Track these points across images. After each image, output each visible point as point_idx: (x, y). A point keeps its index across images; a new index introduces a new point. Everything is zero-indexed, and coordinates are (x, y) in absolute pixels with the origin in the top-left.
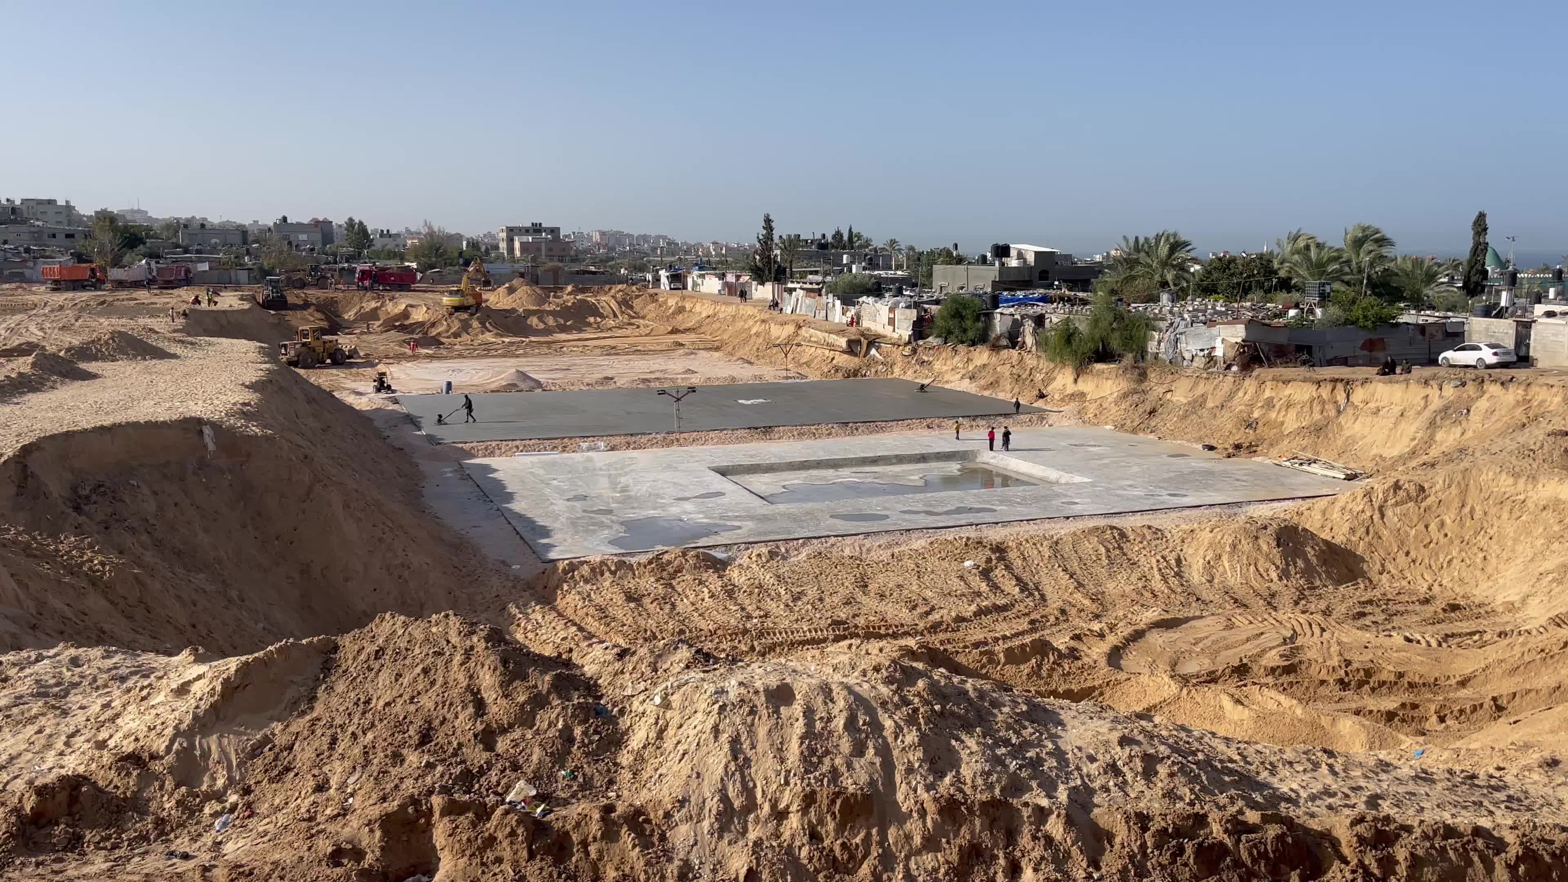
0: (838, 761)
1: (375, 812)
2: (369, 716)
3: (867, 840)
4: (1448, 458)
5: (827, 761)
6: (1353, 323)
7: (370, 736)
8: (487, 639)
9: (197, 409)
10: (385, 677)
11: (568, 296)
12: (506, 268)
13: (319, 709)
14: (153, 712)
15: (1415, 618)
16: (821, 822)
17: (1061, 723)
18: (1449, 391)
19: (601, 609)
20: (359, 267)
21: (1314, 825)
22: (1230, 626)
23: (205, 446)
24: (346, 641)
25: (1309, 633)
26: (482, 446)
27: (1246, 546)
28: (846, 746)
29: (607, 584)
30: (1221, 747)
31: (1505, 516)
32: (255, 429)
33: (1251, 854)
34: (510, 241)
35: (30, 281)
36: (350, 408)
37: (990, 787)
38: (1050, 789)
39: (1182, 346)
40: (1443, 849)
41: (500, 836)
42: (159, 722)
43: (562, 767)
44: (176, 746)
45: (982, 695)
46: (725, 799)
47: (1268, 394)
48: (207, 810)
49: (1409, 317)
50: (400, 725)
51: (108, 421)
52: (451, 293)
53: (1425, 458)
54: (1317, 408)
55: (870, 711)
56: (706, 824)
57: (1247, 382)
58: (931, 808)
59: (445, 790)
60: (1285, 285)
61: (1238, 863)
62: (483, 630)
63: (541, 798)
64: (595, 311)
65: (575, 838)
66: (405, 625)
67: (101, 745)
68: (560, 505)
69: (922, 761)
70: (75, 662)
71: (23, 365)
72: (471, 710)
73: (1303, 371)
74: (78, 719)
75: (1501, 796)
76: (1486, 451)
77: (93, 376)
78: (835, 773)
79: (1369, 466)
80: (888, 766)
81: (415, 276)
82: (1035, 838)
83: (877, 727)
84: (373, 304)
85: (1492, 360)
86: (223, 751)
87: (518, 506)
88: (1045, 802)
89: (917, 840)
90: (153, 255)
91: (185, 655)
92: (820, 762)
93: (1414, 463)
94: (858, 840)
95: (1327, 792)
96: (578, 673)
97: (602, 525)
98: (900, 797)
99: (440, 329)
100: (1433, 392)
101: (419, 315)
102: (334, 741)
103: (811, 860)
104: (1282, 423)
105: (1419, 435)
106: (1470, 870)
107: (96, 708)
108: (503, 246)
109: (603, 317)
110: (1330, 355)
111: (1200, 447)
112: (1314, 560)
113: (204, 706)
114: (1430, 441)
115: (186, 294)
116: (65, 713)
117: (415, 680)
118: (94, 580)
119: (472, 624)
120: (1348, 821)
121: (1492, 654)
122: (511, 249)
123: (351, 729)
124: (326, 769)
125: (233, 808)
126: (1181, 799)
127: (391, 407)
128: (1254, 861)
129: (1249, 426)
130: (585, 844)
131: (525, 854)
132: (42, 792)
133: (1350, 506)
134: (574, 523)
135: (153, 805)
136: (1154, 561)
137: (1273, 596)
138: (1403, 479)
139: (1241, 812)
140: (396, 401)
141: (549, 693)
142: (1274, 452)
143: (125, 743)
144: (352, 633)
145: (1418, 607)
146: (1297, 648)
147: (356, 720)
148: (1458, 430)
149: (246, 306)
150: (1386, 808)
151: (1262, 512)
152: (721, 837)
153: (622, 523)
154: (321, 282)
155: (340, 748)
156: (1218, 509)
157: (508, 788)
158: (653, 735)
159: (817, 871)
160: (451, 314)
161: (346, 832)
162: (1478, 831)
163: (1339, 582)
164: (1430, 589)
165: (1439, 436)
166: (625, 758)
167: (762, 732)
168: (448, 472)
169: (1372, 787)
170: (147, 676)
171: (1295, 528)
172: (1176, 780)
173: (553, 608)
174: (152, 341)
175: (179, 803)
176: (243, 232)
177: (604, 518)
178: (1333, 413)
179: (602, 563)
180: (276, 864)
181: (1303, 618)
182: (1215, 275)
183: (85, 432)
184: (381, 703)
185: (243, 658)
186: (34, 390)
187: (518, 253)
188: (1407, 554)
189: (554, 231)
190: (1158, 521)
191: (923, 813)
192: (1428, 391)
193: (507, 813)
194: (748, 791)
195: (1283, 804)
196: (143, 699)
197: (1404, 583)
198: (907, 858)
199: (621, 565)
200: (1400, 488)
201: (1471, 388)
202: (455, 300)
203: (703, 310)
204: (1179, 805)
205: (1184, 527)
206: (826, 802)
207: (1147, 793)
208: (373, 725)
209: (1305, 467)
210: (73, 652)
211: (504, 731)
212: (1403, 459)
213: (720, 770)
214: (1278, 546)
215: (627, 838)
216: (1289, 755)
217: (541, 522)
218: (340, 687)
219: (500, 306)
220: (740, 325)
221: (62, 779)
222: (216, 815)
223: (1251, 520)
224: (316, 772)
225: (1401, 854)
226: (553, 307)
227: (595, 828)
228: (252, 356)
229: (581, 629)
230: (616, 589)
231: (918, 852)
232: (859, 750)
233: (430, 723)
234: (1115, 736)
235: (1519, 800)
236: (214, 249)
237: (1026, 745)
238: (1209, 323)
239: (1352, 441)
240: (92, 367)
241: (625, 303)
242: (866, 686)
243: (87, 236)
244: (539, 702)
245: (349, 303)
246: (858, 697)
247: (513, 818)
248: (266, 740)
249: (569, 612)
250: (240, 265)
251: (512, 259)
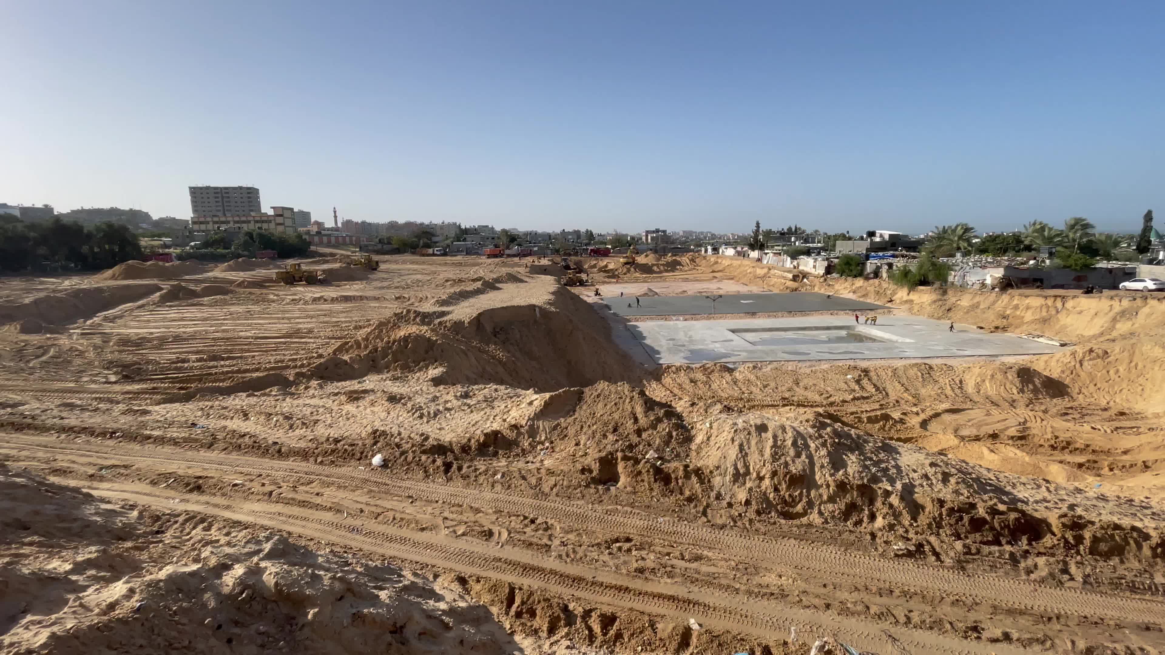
0: (788, 459)
1: (597, 456)
2: (595, 419)
3: (801, 494)
4: (1124, 337)
5: (783, 458)
6: (1068, 267)
7: (595, 427)
8: (639, 394)
9: (534, 301)
10: (601, 405)
11: (669, 258)
12: (645, 247)
13: (577, 415)
14: (521, 410)
15: (1098, 418)
16: (780, 484)
17: (899, 453)
18: (1126, 303)
19: (680, 385)
20: (590, 248)
21: (1037, 515)
22: (988, 414)
23: (536, 315)
24: (586, 390)
25: (1034, 421)
26: (634, 317)
27: (999, 376)
28: (792, 452)
29: (682, 375)
30: (985, 472)
31: (1156, 368)
32: (553, 309)
33: (1000, 525)
34: (647, 236)
35: (481, 255)
36: (586, 302)
37: (862, 478)
38: (892, 481)
39: (967, 278)
40: (1113, 535)
41: (643, 471)
42: (523, 414)
43: (668, 447)
44: (529, 423)
45: (859, 437)
46: (736, 468)
47: (1015, 302)
48: (539, 448)
49: (1103, 264)
50: (606, 424)
51: (506, 305)
52: (624, 257)
53: (1108, 337)
54: (1044, 310)
55: (803, 438)
56: (728, 478)
57: (1004, 296)
58: (832, 484)
59: (623, 451)
60: (1028, 248)
61: (992, 528)
62: (637, 390)
63: (660, 458)
64: (679, 264)
65: (673, 476)
66: (608, 386)
67: (505, 420)
68: (664, 342)
69: (828, 463)
70: (496, 390)
71: (479, 285)
72: (632, 421)
73: (1037, 291)
74: (497, 411)
75: (1148, 512)
76: (1147, 334)
77: (501, 289)
78: (786, 464)
79: (1074, 340)
80: (812, 464)
81: (610, 251)
82: (883, 504)
83: (807, 446)
84: (595, 262)
85: (1154, 287)
86: (544, 427)
87: (647, 342)
88: (890, 488)
89: (825, 497)
91: (531, 391)
92: (780, 458)
93: (1102, 339)
94: (797, 493)
95: (1045, 500)
96: (674, 410)
97: (681, 351)
98: (817, 477)
99: (619, 272)
100: (1116, 303)
101: (611, 266)
102: (582, 427)
103: (774, 499)
104: (1023, 317)
105: (1106, 325)
106: (1127, 547)
107: (503, 407)
108: (644, 238)
109: (683, 266)
110: (1053, 284)
111: (975, 327)
112: (1039, 386)
113: (538, 410)
114: (1113, 328)
116: (493, 408)
117: (612, 407)
118: (500, 362)
119: (633, 387)
120: (1057, 516)
121: (1144, 439)
122: (647, 239)
123: (588, 424)
124: (579, 437)
125: (547, 448)
126: (962, 494)
128: (1002, 528)
129: (1004, 318)
130: (677, 479)
131: (653, 480)
132: (486, 435)
133: (1061, 360)
134: (669, 349)
135: (521, 444)
136: (947, 381)
137: (1014, 401)
138: (1095, 347)
139: (995, 504)
141: (663, 417)
142: (1018, 331)
143: (512, 420)
144: (589, 387)
145: (1100, 412)
146: (1027, 428)
147: (590, 420)
148: (1129, 324)
149: (550, 263)
150: (1079, 511)
151: (1010, 360)
152: (734, 484)
153: (689, 350)
154: (576, 254)
155: (584, 430)
156: (984, 358)
157: (646, 453)
158: (705, 438)
159: (777, 504)
160: (623, 266)
161: (586, 462)
162: (1134, 528)
163: (1053, 397)
164: (1108, 403)
165: (1118, 326)
166: (693, 447)
167: (753, 442)
168: (621, 327)
169: (1071, 500)
170: (519, 397)
171: (1028, 369)
172: (960, 486)
173: (661, 383)
174: (519, 276)
175: (530, 444)
176: (549, 236)
177: (681, 348)
178: (1054, 312)
179: (681, 366)
180: (562, 470)
181: (1031, 414)
182: (987, 244)
183: (498, 309)
184: (599, 415)
185: (551, 394)
186: (482, 293)
187: (649, 240)
188: (1095, 385)
189: (664, 232)
190: (950, 362)
191: (828, 486)
192: (1113, 302)
193: (646, 462)
194: (747, 467)
195: (1019, 504)
196: (518, 405)
197: (1093, 400)
198: (820, 505)
199: (688, 367)
200: (1093, 351)
201: (1139, 302)
202: (625, 260)
203: (726, 262)
204: (961, 498)
205: (964, 365)
206: (782, 476)
207: (944, 490)
208: (596, 423)
209: (1036, 339)
210: (495, 387)
211: (645, 430)
212: (1095, 337)
213: (734, 457)
214: (1018, 377)
215: (694, 479)
216: (1023, 479)
217: (656, 348)
218: (584, 407)
219: (642, 262)
220: (742, 269)
221: (493, 431)
222: (542, 450)
223: (1003, 364)
224: (575, 438)
225: (1087, 534)
226: (663, 262)
227: (681, 473)
228: (552, 282)
229: (671, 392)
230: (686, 377)
231: (825, 503)
232: (798, 455)
233: (617, 424)
234: (928, 462)
235: (1159, 515)
236: (539, 242)
237: (881, 461)
238: (983, 267)
239: (1065, 327)
240: (500, 285)
241: (693, 260)
242: (802, 428)
243: (498, 238)
244: (659, 420)
245: (586, 262)
246: (798, 432)
247: (648, 465)
248: (558, 425)
250: (548, 248)
251: (647, 243)
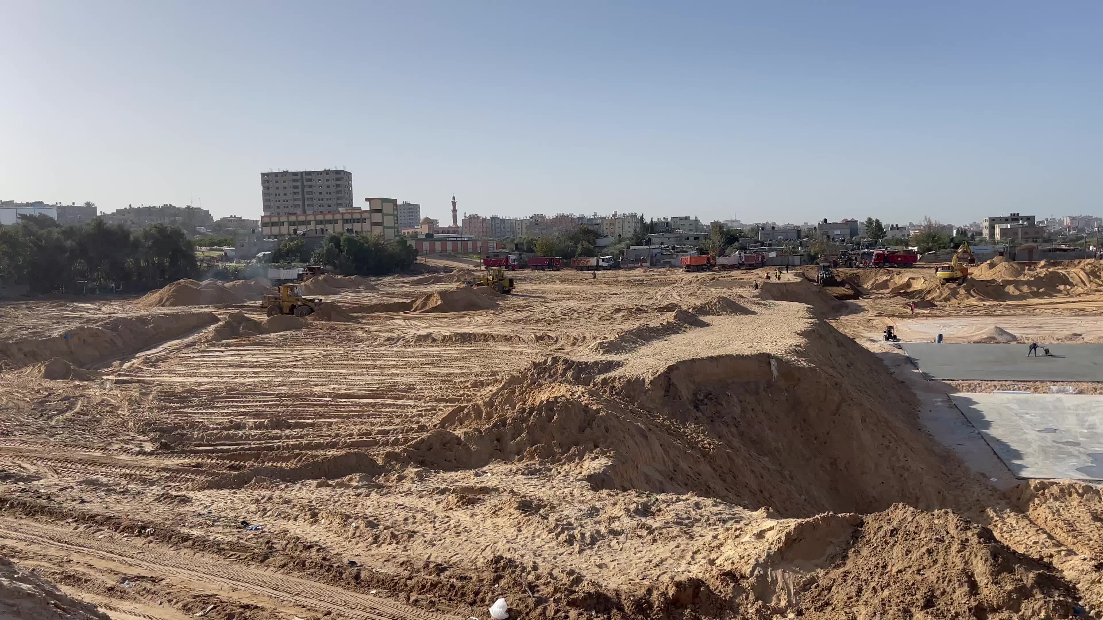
2: (886, 577)
7: (886, 592)
8: (980, 536)
9: (767, 348)
10: (897, 551)
11: (1041, 269)
12: (989, 249)
13: (849, 565)
14: (743, 547)
19: (1069, 523)
20: (876, 251)
23: (771, 372)
24: (869, 519)
26: (966, 383)
29: (1075, 503)
32: (803, 363)
34: (992, 228)
35: (674, 267)
36: (867, 351)
42: (746, 554)
44: (756, 572)
50: (909, 589)
51: (715, 353)
52: (944, 268)
64: (1065, 280)
66: (913, 515)
67: (712, 562)
68: (1032, 435)
70: (697, 506)
71: (670, 317)
72: (966, 588)
74: (698, 543)
77: (707, 325)
81: (916, 257)
84: (885, 278)
86: (785, 582)
87: (994, 432)
90: (743, 248)
91: (762, 512)
96: (1058, 575)
97: (1070, 455)
99: (935, 295)
101: (918, 285)
102: (860, 591)
107: (709, 538)
108: (986, 232)
109: (1072, 285)
113: (774, 549)
115: (761, 273)
116: (692, 537)
117: (921, 557)
118: (704, 454)
119: (967, 522)
122: (992, 234)
123: (873, 584)
124: (854, 609)
127: (897, 351)
132: (678, 585)
134: (1044, 450)
135: (742, 609)
140: (900, 347)
141: (1033, 587)
143: (726, 564)
144: (873, 515)
147: (876, 578)
149: (799, 280)
153: (1089, 455)
154: (849, 263)
155: (864, 596)
160: (943, 284)
168: (939, 401)
170: (738, 522)
173: (1026, 517)
174: (741, 303)
175: (757, 611)
176: (798, 231)
177: (1073, 450)
179: (1071, 486)
183: (702, 359)
184: (895, 570)
185: (799, 520)
186: (675, 332)
187: (998, 236)
189: (1030, 219)
196: (737, 537)
199: (1087, 489)
202: (946, 274)
208: (888, 585)
210: (696, 498)
211: (994, 610)
217: (1014, 446)
218: (866, 552)
219: (983, 278)
221: (690, 580)
224: (848, 610)
226: (1026, 278)
228: (803, 313)
229: (1050, 537)
230: (1083, 509)
233: (933, 591)
236: (780, 243)
240: (706, 319)
243: (707, 237)
244: (1024, 592)
245: (867, 278)
248: (813, 580)
249: (1040, 522)
250: (796, 253)
251: (994, 242)
